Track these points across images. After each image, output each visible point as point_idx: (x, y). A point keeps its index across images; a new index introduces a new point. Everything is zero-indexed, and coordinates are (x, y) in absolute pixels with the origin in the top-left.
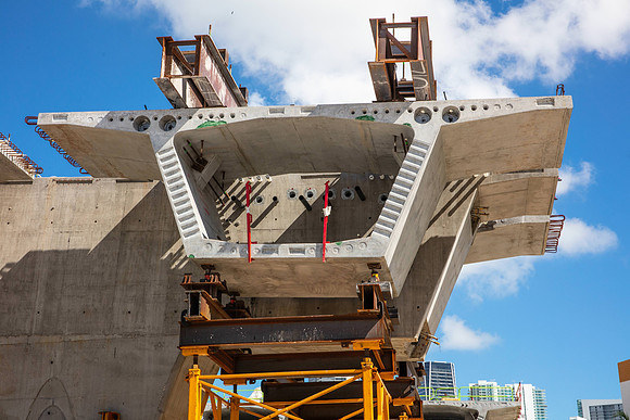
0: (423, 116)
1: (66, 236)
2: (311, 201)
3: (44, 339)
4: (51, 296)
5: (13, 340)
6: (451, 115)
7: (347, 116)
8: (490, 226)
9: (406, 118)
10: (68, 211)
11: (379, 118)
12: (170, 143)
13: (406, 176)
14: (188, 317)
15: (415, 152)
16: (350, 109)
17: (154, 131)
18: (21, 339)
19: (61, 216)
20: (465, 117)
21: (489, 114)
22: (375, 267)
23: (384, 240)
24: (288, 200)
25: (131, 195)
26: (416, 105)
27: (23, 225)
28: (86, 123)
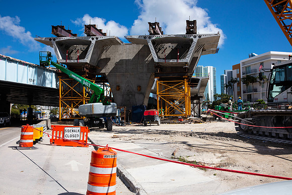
0: (195, 37)
1: (128, 55)
2: (173, 48)
3: (126, 73)
4: (126, 66)
5: (121, 73)
6: (200, 36)
7: (182, 37)
8: (205, 50)
9: (192, 37)
11: (187, 37)
12: (150, 41)
13: (192, 48)
14: (156, 72)
15: (193, 43)
16: (182, 35)
17: (147, 39)
19: (127, 51)
20: (202, 37)
21: (206, 37)
22: (186, 63)
23: (188, 59)
24: (169, 48)
25: (139, 47)
26: (194, 35)
27: (120, 52)
28: (135, 37)
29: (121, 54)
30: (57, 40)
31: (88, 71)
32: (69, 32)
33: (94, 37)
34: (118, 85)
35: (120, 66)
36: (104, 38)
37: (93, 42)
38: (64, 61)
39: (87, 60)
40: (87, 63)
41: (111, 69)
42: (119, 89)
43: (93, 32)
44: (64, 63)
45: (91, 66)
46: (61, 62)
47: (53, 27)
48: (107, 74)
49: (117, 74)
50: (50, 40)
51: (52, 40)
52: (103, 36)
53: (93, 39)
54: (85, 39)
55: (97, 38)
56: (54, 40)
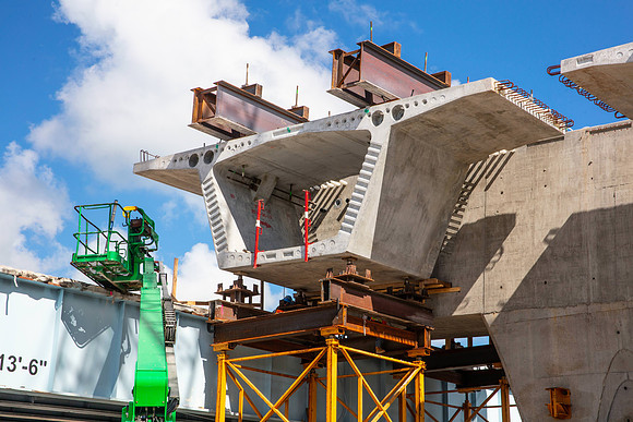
1: (611, 191)
3: (605, 308)
5: (571, 311)
10: (608, 163)
18: (580, 309)
19: (602, 170)
27: (562, 184)
29: (566, 194)
30: (221, 158)
31: (362, 304)
32: (296, 115)
33: (382, 108)
34: (557, 382)
35: (565, 267)
36: (433, 100)
37: (381, 135)
38: (247, 259)
39: (350, 239)
40: (350, 258)
41: (511, 291)
42: (566, 410)
43: (372, 77)
44: (243, 270)
45: (380, 272)
46: (233, 263)
47: (198, 93)
48: (490, 321)
49: (552, 313)
50: (194, 160)
51: (202, 161)
52: (429, 95)
53: (378, 119)
54: (342, 128)
55: (398, 112)
56: (209, 156)
